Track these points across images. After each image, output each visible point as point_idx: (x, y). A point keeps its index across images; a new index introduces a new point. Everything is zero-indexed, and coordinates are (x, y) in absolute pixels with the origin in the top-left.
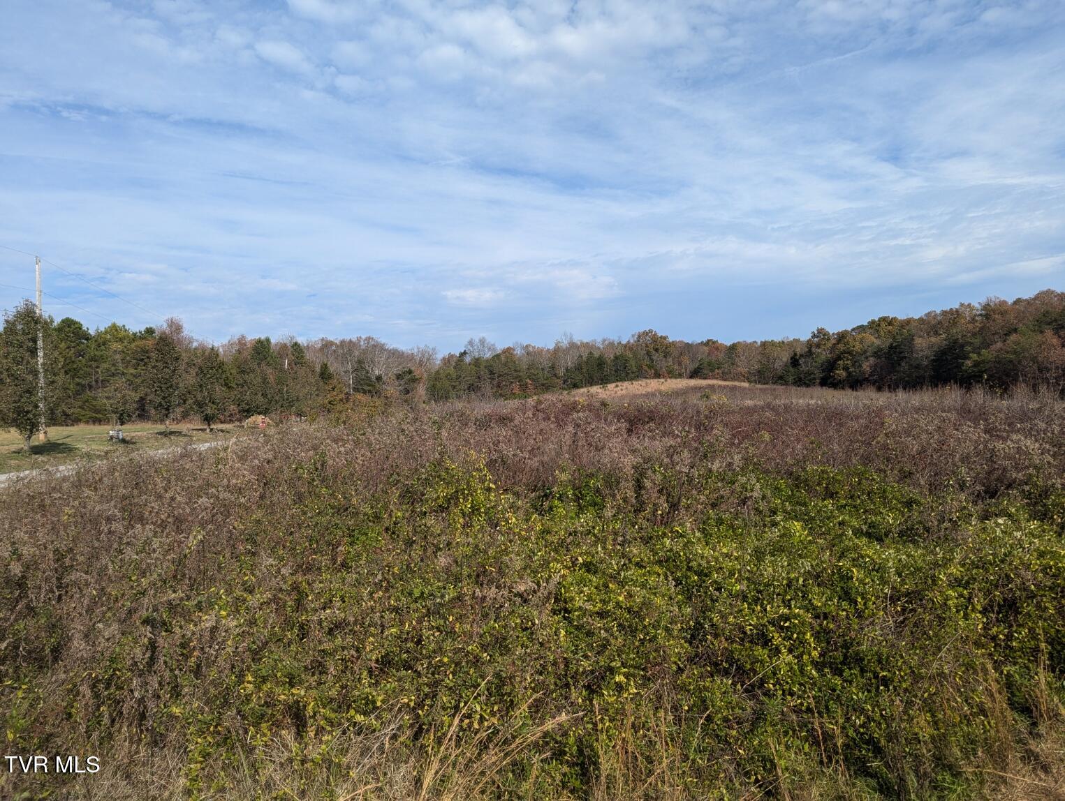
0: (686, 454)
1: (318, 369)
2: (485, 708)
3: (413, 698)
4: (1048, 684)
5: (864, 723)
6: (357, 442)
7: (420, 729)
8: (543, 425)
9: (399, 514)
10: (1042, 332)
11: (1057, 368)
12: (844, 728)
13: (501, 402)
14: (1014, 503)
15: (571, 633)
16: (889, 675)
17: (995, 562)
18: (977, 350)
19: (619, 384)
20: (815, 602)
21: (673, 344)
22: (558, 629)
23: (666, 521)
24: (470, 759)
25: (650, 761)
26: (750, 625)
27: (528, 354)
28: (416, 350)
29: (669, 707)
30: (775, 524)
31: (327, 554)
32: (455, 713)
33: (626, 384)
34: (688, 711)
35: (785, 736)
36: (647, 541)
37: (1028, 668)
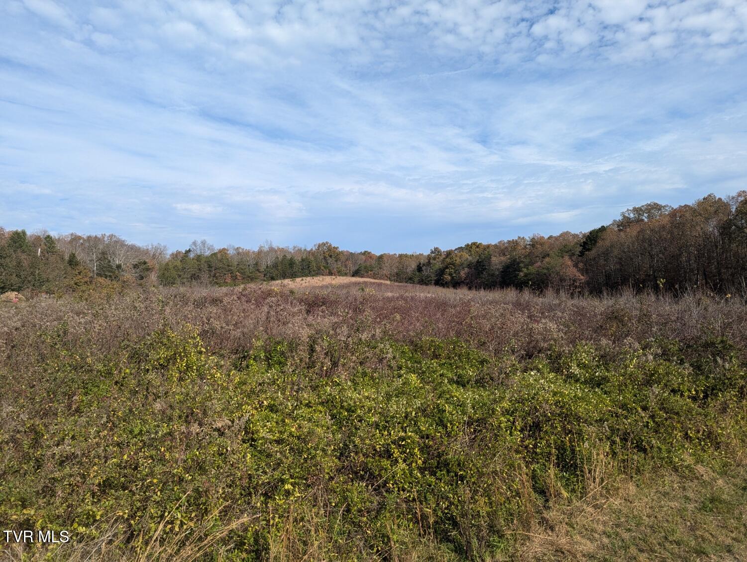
0: (345, 328)
1: (67, 257)
2: (184, 515)
3: (127, 511)
4: (556, 475)
5: (448, 506)
6: (95, 315)
7: (132, 534)
8: (245, 306)
9: (128, 371)
10: (563, 257)
11: (570, 279)
12: (435, 510)
13: (216, 288)
14: (542, 362)
15: (255, 456)
16: (464, 474)
17: (529, 399)
18: (526, 266)
19: (304, 278)
20: (421, 427)
21: (342, 252)
22: (245, 453)
23: (328, 374)
24: (171, 554)
25: (305, 543)
26: (380, 444)
27: (238, 254)
28: (150, 247)
29: (322, 504)
30: (400, 376)
31: (63, 403)
32: (161, 520)
33: (309, 279)
34: (334, 507)
35: (398, 519)
36: (314, 388)
37: (544, 465)
